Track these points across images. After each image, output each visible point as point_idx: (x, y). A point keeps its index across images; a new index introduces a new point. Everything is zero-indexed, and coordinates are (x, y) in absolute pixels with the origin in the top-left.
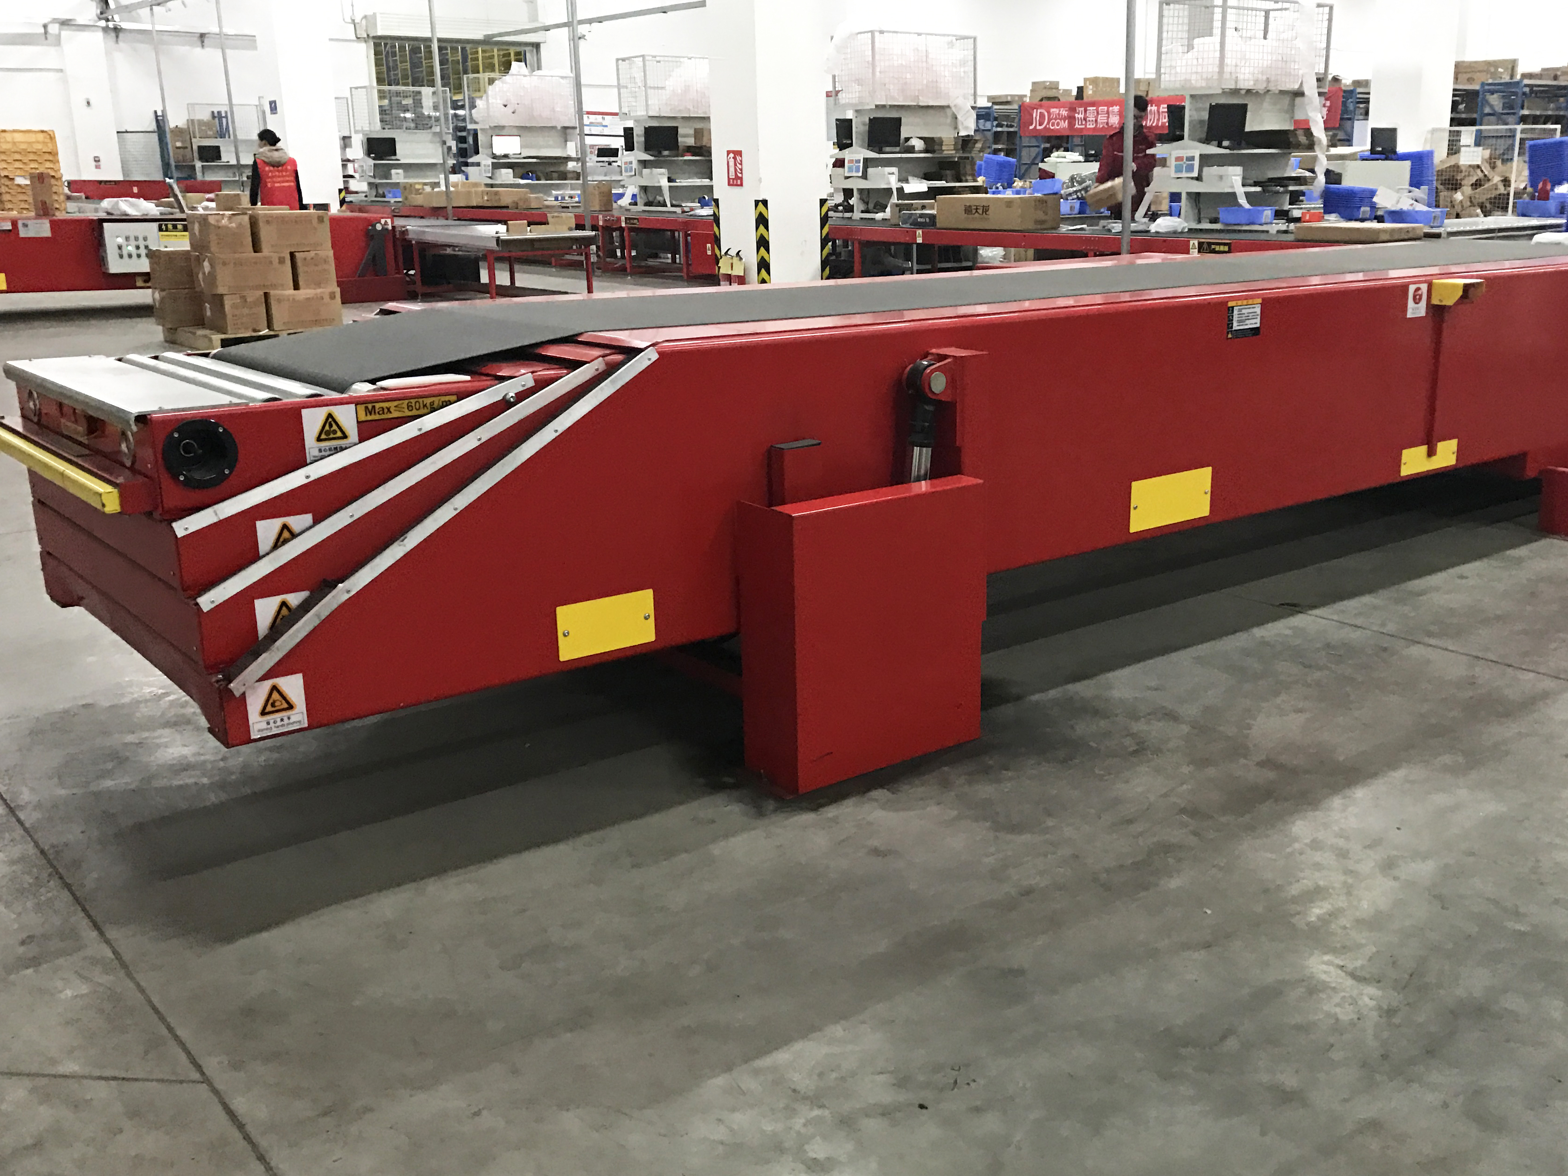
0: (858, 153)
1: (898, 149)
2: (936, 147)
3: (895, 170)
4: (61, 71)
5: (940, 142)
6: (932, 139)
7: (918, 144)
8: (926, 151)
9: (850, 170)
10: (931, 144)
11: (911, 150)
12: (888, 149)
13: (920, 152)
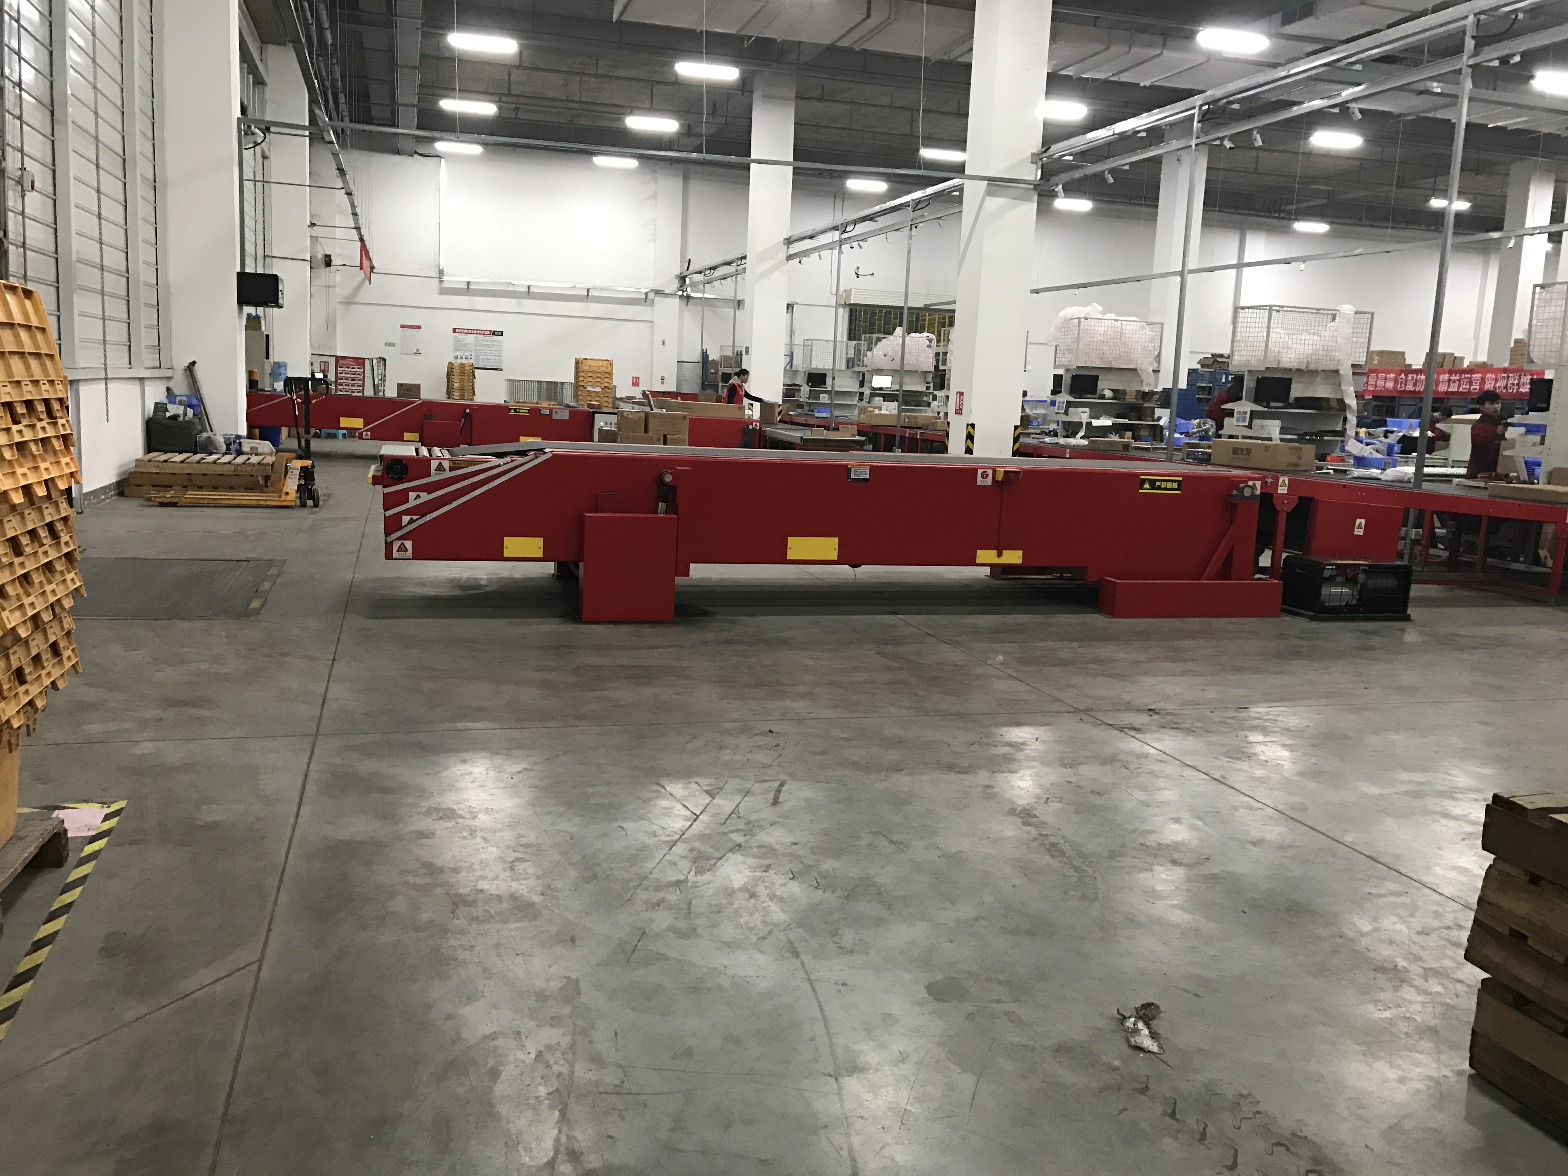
0: (1064, 397)
1: (1094, 396)
2: (1121, 397)
3: (1087, 410)
4: (652, 322)
5: (1124, 392)
6: (1118, 390)
7: (1108, 393)
8: (1114, 398)
9: (1058, 409)
10: (1118, 394)
11: (1103, 397)
12: (1089, 396)
13: (1109, 399)
